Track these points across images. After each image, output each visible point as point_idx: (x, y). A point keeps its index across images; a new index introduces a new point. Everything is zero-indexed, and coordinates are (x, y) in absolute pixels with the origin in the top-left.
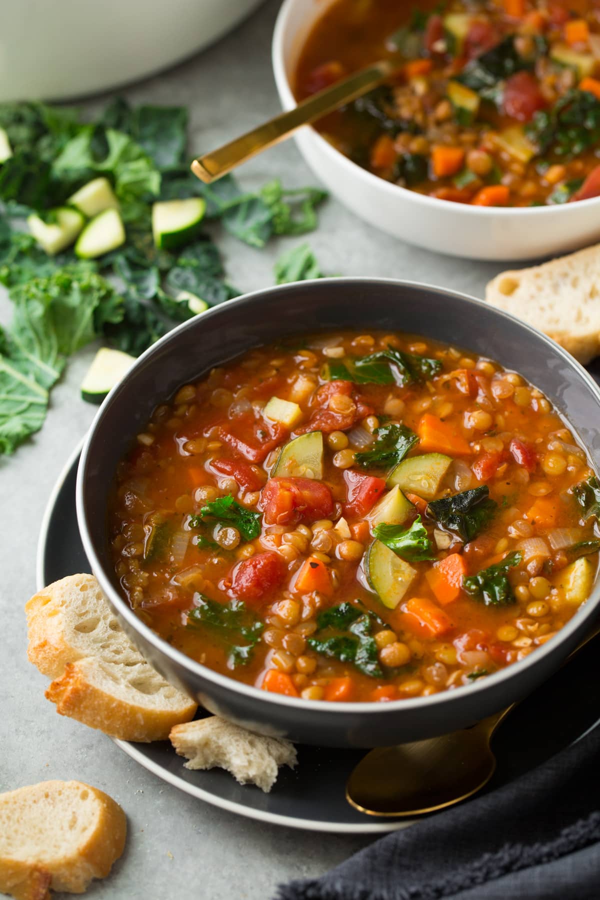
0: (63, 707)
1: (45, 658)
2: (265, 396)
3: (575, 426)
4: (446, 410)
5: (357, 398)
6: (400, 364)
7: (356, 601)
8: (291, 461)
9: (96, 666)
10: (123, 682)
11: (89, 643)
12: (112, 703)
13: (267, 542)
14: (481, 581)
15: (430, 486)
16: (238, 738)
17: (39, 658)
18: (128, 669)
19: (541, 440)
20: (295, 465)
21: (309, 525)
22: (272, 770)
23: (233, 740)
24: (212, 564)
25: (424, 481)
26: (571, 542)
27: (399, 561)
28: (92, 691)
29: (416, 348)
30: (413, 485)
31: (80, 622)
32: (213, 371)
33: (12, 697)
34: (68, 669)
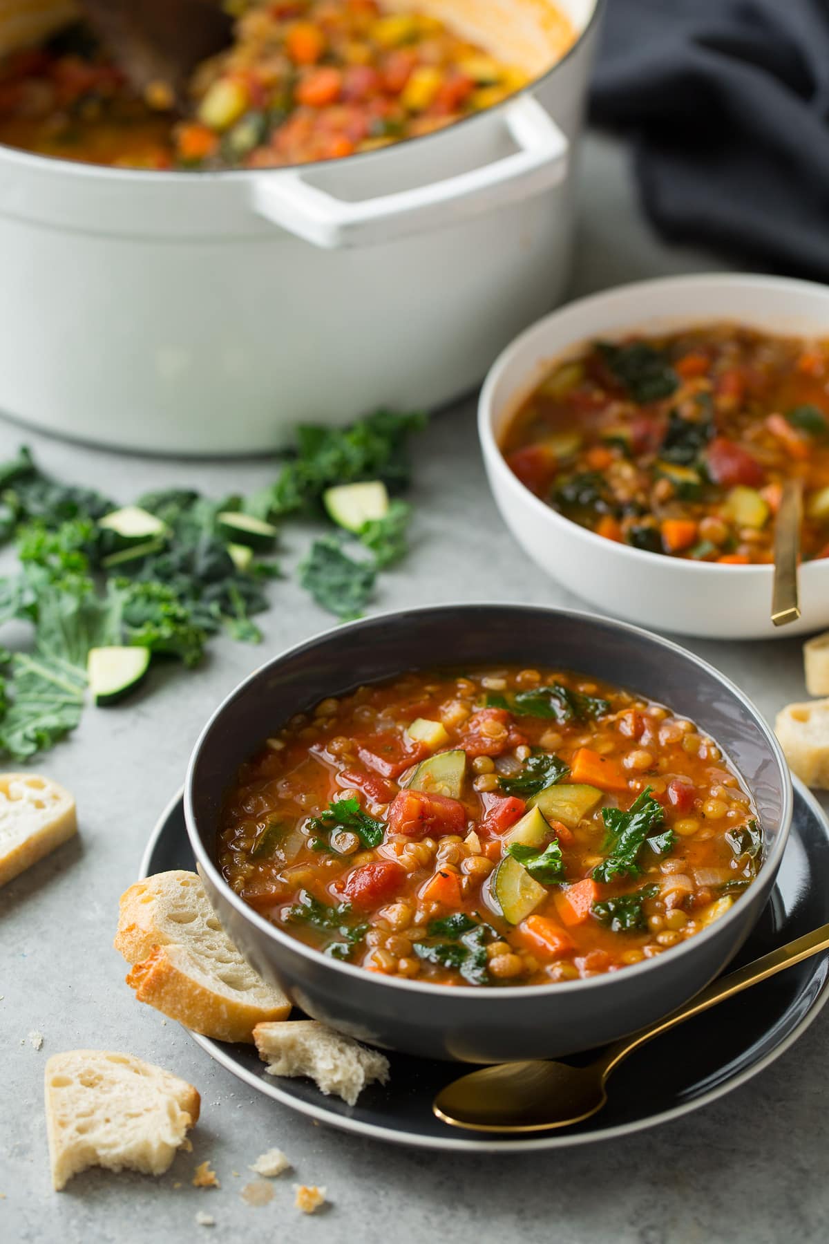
0: (143, 991)
1: (131, 942)
2: (411, 718)
3: (743, 773)
4: (606, 748)
5: (511, 727)
6: (563, 699)
7: (473, 914)
8: (427, 776)
9: (184, 953)
10: (211, 975)
11: (180, 932)
12: (196, 990)
13: (388, 851)
14: (612, 907)
15: (574, 813)
16: (327, 1043)
17: (125, 943)
18: (220, 965)
19: (705, 786)
20: (430, 781)
21: (437, 838)
22: (359, 1077)
23: (321, 1045)
24: (325, 866)
25: (568, 808)
26: (719, 881)
27: (530, 879)
28: (175, 974)
29: (584, 688)
30: (555, 810)
31: (174, 912)
32: (361, 689)
33: (95, 1002)
34: (153, 950)
